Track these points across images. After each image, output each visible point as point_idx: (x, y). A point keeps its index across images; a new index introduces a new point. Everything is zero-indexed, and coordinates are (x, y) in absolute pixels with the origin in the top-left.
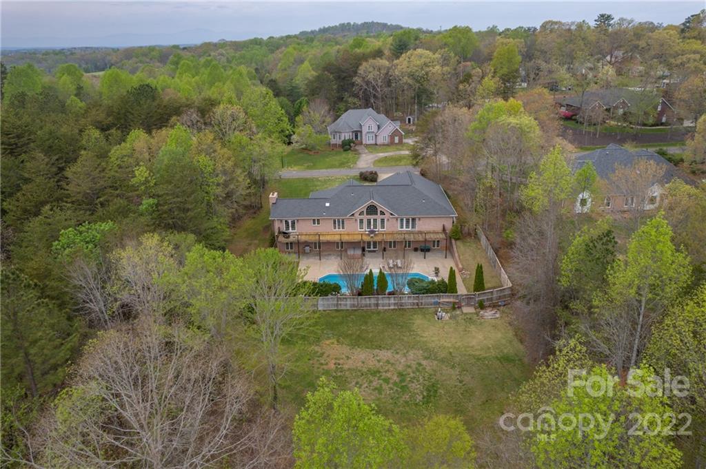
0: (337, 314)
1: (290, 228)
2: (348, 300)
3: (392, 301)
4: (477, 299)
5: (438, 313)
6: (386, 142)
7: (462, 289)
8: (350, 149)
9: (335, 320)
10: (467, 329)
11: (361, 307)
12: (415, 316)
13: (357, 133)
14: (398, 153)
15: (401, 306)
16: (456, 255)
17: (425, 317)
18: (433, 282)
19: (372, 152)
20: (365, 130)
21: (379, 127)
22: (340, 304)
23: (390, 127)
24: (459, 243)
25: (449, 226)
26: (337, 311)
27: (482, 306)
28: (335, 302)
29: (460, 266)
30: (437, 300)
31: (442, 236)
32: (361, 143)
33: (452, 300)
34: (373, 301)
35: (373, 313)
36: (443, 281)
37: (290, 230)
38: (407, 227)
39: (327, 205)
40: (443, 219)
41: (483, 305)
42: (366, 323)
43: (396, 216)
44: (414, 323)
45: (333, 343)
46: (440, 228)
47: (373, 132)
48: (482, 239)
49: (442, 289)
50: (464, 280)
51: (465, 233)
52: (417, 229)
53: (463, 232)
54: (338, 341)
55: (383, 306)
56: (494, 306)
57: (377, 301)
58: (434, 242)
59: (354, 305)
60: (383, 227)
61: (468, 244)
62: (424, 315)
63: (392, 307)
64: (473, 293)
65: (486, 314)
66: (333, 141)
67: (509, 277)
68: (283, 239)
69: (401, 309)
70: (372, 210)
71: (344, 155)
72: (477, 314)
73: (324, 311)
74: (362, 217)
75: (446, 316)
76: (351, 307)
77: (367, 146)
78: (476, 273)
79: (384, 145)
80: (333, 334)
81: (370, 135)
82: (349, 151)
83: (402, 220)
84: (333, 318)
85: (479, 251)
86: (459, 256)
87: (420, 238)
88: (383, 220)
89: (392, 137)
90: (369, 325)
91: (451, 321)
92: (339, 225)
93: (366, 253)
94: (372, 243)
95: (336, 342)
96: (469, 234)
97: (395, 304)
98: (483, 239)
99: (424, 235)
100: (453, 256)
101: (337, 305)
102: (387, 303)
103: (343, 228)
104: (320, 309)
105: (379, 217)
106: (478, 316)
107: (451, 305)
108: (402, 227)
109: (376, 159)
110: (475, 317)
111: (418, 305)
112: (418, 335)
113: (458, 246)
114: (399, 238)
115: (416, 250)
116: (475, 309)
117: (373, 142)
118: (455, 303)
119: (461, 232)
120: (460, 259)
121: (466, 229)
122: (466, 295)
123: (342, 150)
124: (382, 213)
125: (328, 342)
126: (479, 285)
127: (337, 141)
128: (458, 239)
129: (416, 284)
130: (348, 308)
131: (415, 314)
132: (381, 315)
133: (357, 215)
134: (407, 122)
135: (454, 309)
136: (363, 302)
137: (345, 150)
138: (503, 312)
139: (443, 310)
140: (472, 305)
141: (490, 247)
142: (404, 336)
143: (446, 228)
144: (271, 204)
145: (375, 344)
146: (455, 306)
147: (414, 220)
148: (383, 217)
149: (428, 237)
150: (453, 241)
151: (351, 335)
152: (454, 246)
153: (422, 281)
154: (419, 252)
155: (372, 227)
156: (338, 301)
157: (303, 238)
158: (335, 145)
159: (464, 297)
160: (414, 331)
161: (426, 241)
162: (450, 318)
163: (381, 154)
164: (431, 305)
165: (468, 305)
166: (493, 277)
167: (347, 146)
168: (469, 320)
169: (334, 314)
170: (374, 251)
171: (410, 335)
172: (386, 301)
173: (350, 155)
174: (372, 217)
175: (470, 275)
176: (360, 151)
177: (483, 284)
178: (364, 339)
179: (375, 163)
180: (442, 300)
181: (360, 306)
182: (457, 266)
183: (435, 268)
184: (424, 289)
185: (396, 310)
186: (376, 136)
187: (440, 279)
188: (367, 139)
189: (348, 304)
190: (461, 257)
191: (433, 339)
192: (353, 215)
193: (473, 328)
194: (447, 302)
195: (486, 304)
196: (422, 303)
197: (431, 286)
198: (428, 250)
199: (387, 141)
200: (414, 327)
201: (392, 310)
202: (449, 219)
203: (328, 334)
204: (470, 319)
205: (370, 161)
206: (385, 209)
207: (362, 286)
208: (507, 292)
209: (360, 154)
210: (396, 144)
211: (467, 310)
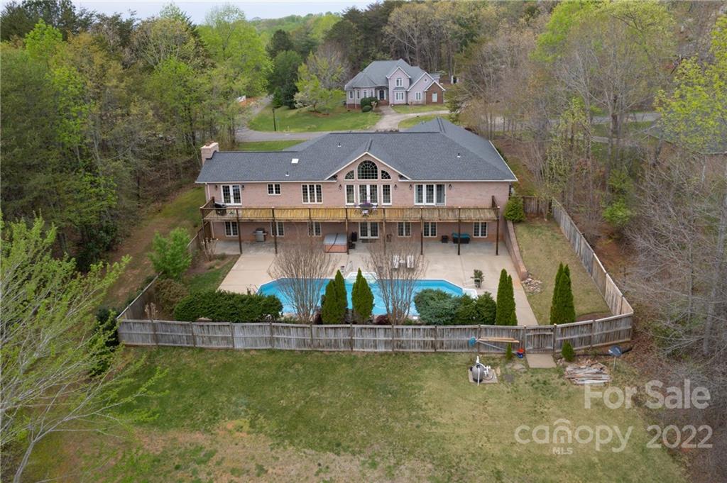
0: (270, 359)
1: (232, 199)
2: (293, 331)
3: (381, 337)
4: (558, 339)
5: (475, 368)
6: (421, 101)
7: (525, 315)
8: (370, 109)
9: (261, 373)
10: (540, 410)
11: (319, 346)
12: (427, 371)
13: (382, 90)
14: (435, 113)
15: (400, 347)
16: (516, 248)
17: (448, 375)
18: (466, 300)
19: (399, 113)
20: (392, 85)
21: (411, 82)
22: (278, 339)
23: (425, 81)
24: (520, 228)
25: (503, 197)
26: (271, 352)
27: (569, 354)
28: (267, 335)
29: (523, 269)
30: (472, 337)
31: (490, 215)
32: (387, 103)
33: (505, 339)
34: (342, 335)
35: (342, 360)
36: (487, 297)
37: (232, 203)
38: (430, 199)
39: (295, 161)
40: (493, 187)
41: (572, 352)
42: (322, 382)
43: (410, 179)
44: (421, 388)
45: (239, 429)
46: (487, 203)
47: (403, 88)
48: (562, 223)
49: (485, 314)
50: (530, 296)
51: (532, 213)
52: (446, 204)
53: (528, 211)
54: (252, 425)
55: (362, 346)
56: (597, 355)
57: (351, 334)
58: (477, 225)
59: (304, 342)
60: (387, 199)
61: (537, 230)
62: (446, 368)
63: (381, 349)
64: (549, 326)
65: (580, 373)
66: (350, 101)
67: (625, 294)
68: (216, 216)
69: (399, 353)
70: (368, 169)
71: (362, 116)
72: (560, 372)
73: (246, 351)
74: (350, 182)
75: (492, 374)
76: (298, 345)
77: (395, 106)
78: (557, 284)
79: (417, 105)
80: (248, 406)
81: (400, 92)
82: (370, 112)
83: (420, 188)
84: (259, 366)
85: (558, 243)
86: (521, 252)
87: (451, 218)
88: (386, 188)
89: (429, 93)
90: (327, 387)
91: (502, 387)
92: (312, 195)
93: (359, 245)
94: (369, 227)
95: (246, 428)
96: (539, 214)
97: (386, 343)
98: (566, 222)
99: (457, 212)
100: (509, 250)
101: (272, 340)
102: (370, 341)
103: (320, 200)
104: (239, 346)
105: (380, 182)
106: (561, 376)
107: (504, 350)
108: (420, 200)
109: (404, 119)
110: (555, 380)
111: (433, 346)
112: (425, 418)
113: (520, 236)
114: (413, 217)
115: (444, 239)
116: (556, 359)
117: (403, 101)
118: (512, 346)
119: (525, 210)
120: (521, 256)
121: (533, 203)
122: (534, 330)
123: (361, 111)
124: (385, 175)
125: (230, 425)
126: (563, 308)
127: (354, 99)
128: (519, 222)
129: (432, 303)
130: (293, 348)
131: (426, 367)
132: (358, 365)
133: (342, 178)
134: (452, 82)
135: (510, 357)
136: (323, 336)
137: (364, 111)
138: (617, 370)
139: (487, 361)
140: (546, 351)
141: (578, 235)
142: (396, 419)
143: (497, 202)
144: (204, 160)
145: (330, 435)
146: (514, 353)
147: (440, 187)
148: (386, 181)
149: (464, 216)
150: (510, 225)
151: (285, 409)
152: (512, 234)
153: (444, 296)
154: (450, 244)
155: (369, 199)
156: (272, 333)
157: (248, 215)
158: (352, 106)
159: (531, 333)
160: (419, 407)
161: (460, 223)
162: (502, 379)
163: (412, 115)
164: (462, 347)
165: (540, 350)
166: (588, 293)
167: (367, 106)
168: (542, 386)
169: (264, 359)
170: (372, 241)
171: (410, 418)
172: (369, 337)
173: (370, 115)
174: (368, 183)
175: (543, 286)
176: (384, 112)
177: (572, 307)
178: (307, 423)
179: (400, 124)
180: (484, 339)
181: (316, 343)
182: (517, 268)
183: (476, 272)
184: (447, 314)
185: (390, 354)
186: (407, 92)
187: (482, 293)
188: (395, 97)
189: (291, 339)
190: (525, 252)
191: (460, 431)
192: (335, 177)
193: (550, 406)
194: (495, 343)
195: (579, 349)
196: (442, 343)
197: (461, 308)
198: (466, 241)
199: (422, 99)
200: (421, 399)
201: (382, 354)
202: (502, 187)
203: (237, 405)
204: (545, 383)
205: (395, 122)
206: (389, 168)
207: (323, 303)
208: (624, 327)
209: (383, 114)
210: (435, 103)
211: (539, 361)
